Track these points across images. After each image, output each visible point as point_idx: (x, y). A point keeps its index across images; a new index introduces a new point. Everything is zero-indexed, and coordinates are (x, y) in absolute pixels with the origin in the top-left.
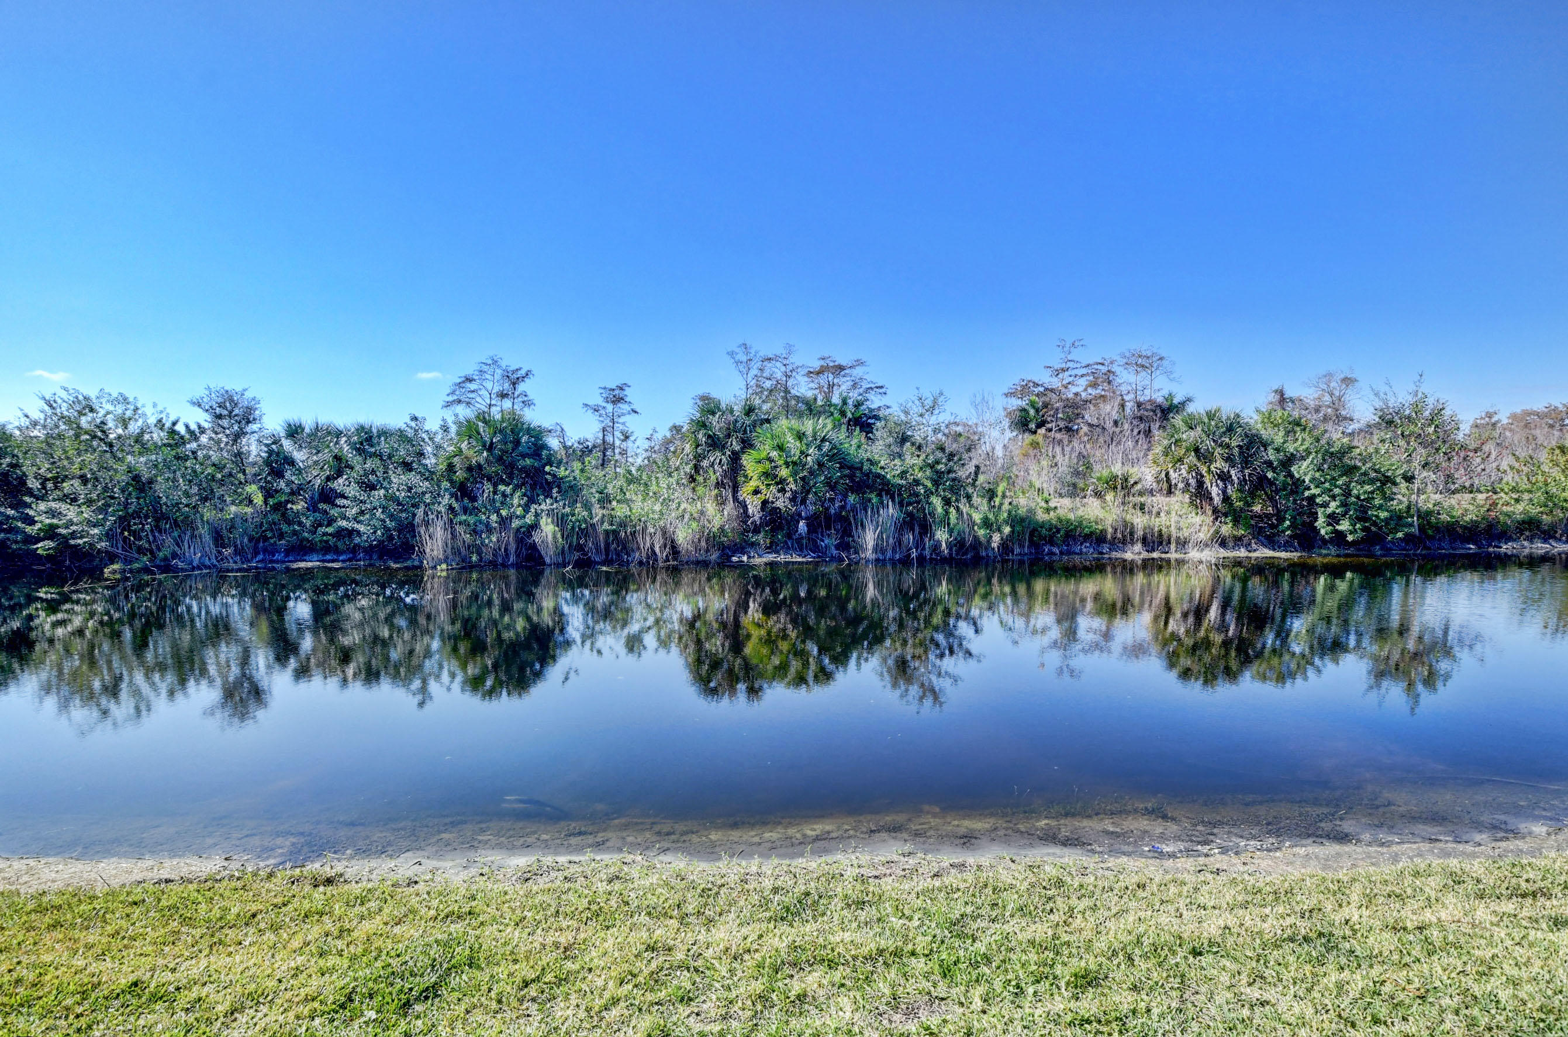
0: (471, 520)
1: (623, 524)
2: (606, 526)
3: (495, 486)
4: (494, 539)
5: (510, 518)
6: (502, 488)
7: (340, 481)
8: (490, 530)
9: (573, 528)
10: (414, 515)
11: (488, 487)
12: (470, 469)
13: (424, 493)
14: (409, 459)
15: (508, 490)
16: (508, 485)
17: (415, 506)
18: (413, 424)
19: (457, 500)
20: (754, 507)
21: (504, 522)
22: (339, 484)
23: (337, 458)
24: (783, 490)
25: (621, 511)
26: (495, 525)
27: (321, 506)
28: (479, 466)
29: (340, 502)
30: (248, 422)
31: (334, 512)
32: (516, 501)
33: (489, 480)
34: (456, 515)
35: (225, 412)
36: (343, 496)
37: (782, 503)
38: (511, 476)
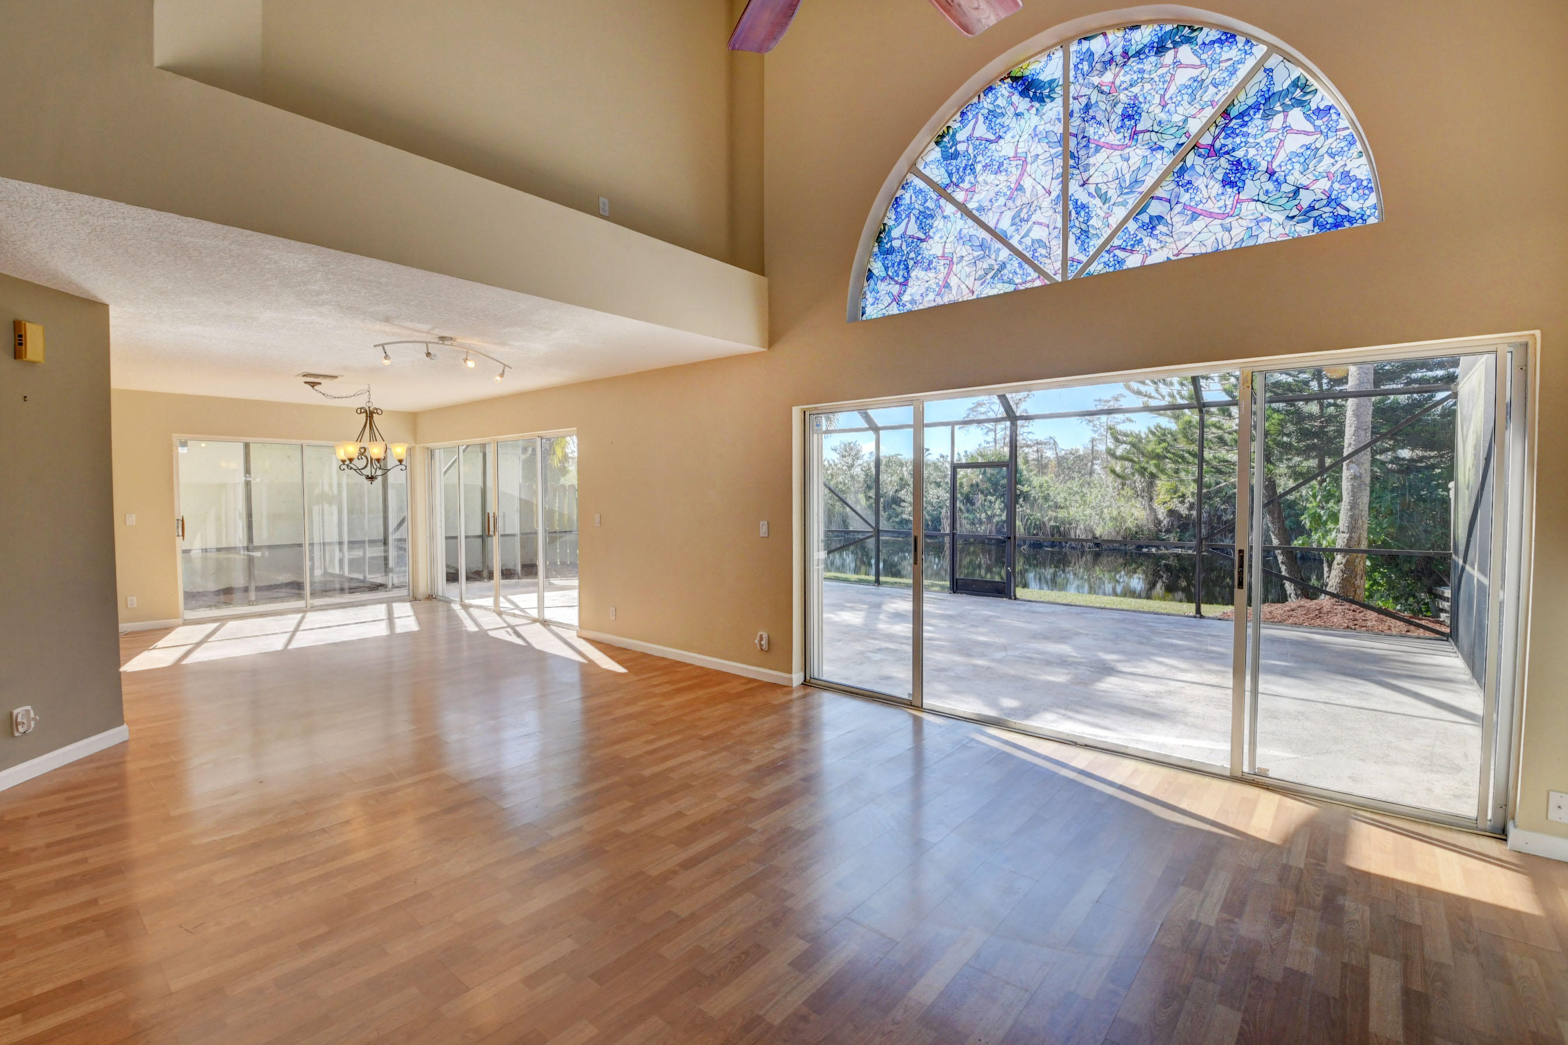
0: (971, 516)
1: (1063, 523)
2: (1052, 523)
3: (986, 496)
4: (983, 528)
5: (994, 515)
6: (989, 497)
7: (903, 492)
8: (981, 523)
9: (1031, 523)
10: (941, 513)
11: (981, 497)
12: (972, 486)
13: (946, 500)
14: (938, 480)
15: (993, 499)
16: (992, 495)
17: (941, 507)
18: (941, 460)
19: (963, 504)
20: (1162, 513)
21: (990, 518)
22: (902, 494)
23: (901, 479)
24: (1182, 502)
25: (1062, 514)
26: (984, 520)
27: (894, 506)
28: (977, 485)
29: (903, 504)
30: (858, 459)
31: (899, 510)
32: (997, 506)
33: (982, 493)
34: (963, 513)
35: (847, 454)
36: (904, 501)
37: (1183, 510)
38: (995, 491)
